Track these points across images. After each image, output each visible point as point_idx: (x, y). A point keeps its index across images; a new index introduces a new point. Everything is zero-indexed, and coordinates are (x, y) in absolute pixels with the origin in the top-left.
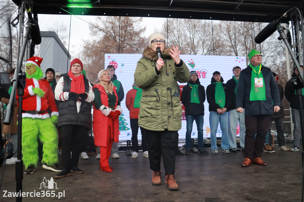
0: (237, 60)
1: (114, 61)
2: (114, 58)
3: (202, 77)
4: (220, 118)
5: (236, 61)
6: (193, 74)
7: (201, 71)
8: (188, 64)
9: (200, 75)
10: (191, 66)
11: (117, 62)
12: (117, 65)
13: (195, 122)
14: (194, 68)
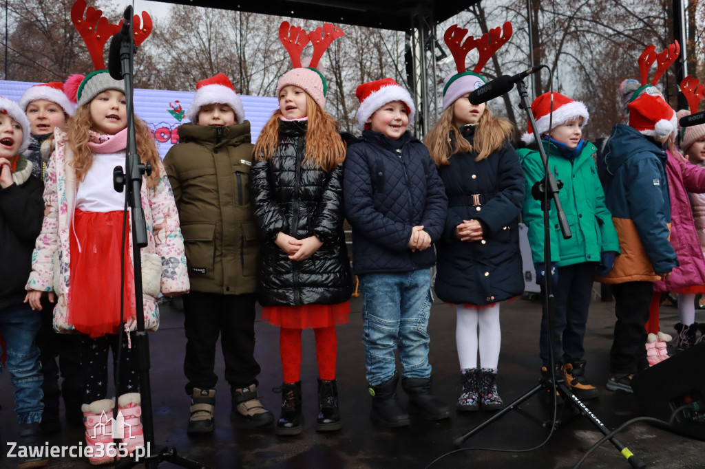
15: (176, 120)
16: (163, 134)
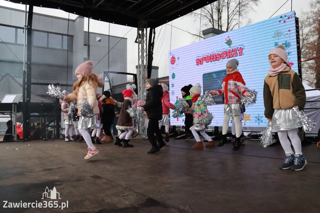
1: (174, 56)
2: (174, 53)
3: (238, 54)
5: (280, 21)
7: (238, 48)
8: (226, 43)
10: (228, 45)
11: (175, 57)
12: (175, 59)
14: (232, 45)
15: (228, 46)
16: (224, 55)
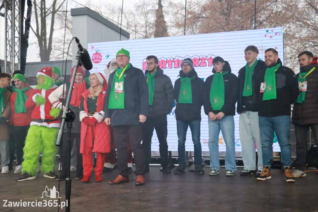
0: (267, 34)
1: (98, 52)
3: (207, 64)
4: (219, 124)
5: (265, 36)
6: (184, 64)
7: (207, 57)
9: (206, 63)
12: (101, 56)
13: (189, 129)
